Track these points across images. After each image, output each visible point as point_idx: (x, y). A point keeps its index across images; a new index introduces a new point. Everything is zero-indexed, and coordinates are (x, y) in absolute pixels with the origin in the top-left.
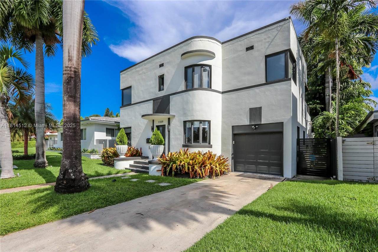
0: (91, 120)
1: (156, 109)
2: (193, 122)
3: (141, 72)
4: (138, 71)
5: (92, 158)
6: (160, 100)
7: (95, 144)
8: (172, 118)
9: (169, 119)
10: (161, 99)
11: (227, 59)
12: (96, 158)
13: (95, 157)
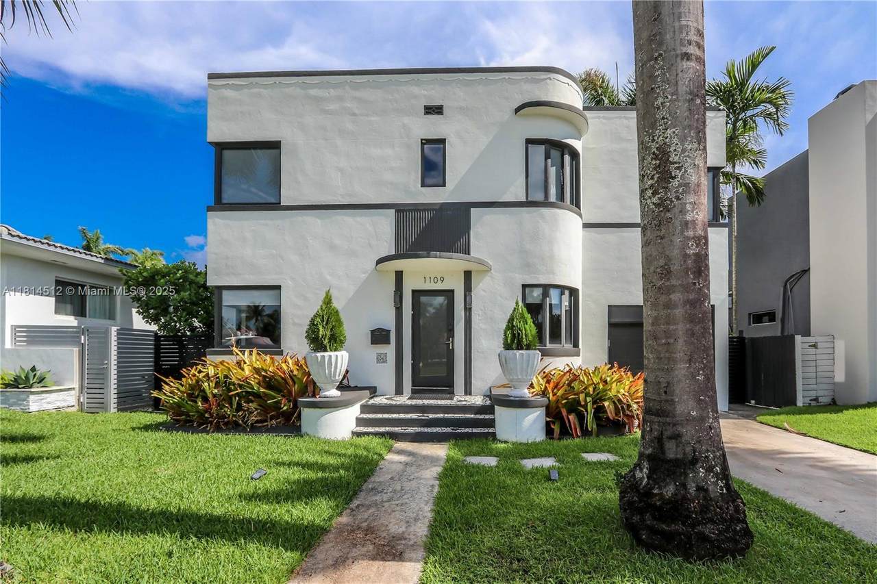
0: (9, 238)
1: (411, 238)
2: (547, 288)
3: (332, 107)
4: (318, 100)
5: (33, 407)
6: (429, 215)
7: (8, 345)
8: (478, 272)
9: (468, 275)
10: (433, 210)
11: (593, 148)
12: (50, 406)
13: (48, 403)
